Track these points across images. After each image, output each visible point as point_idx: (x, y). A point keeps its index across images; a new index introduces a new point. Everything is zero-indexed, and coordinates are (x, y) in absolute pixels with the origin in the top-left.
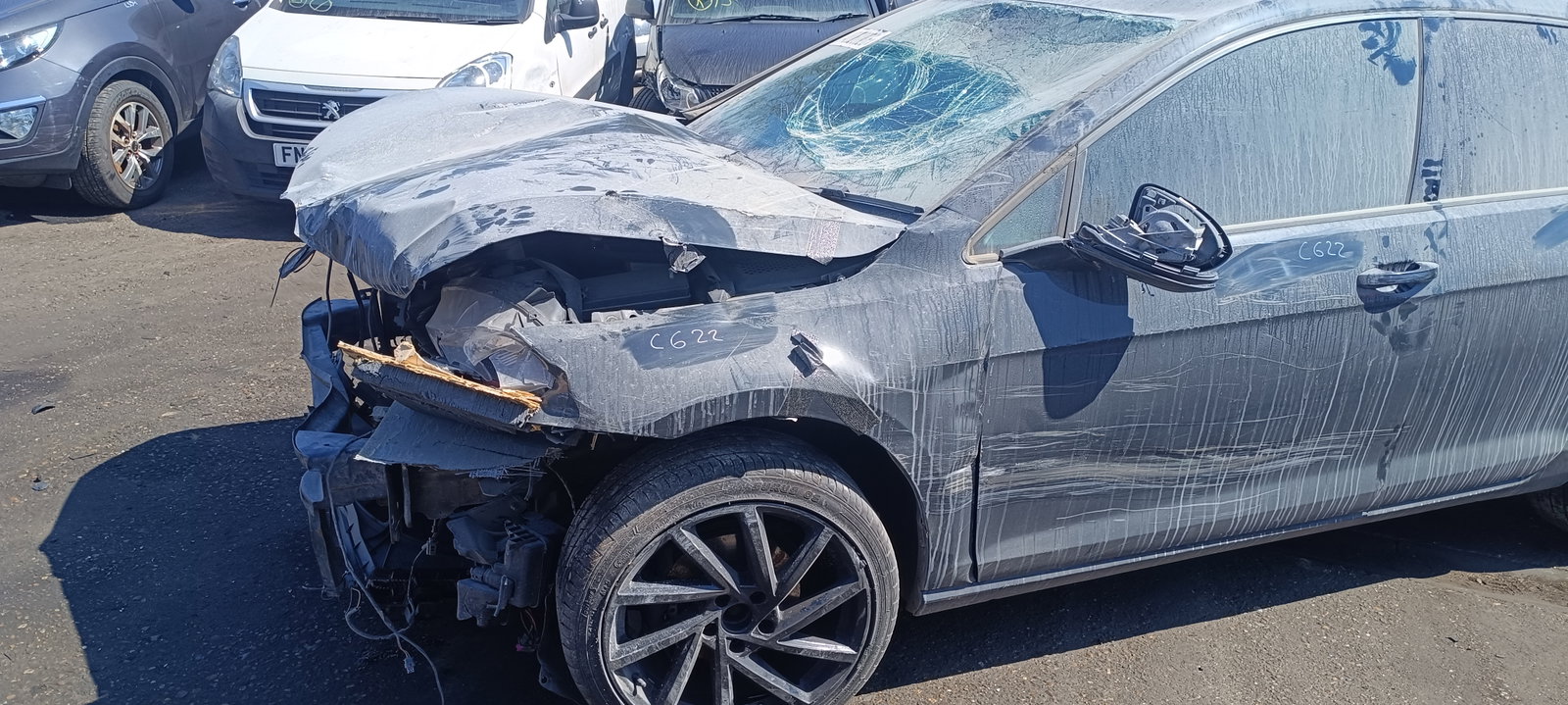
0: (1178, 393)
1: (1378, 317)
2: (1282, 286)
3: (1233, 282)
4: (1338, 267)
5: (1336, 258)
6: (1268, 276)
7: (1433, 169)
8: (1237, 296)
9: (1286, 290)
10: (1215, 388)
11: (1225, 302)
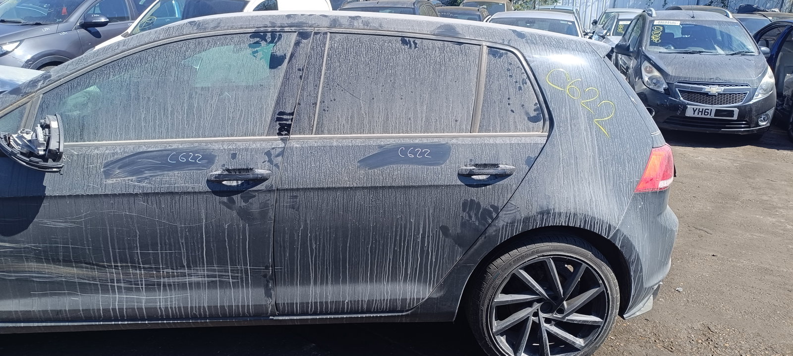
0: (86, 230)
1: (225, 199)
2: (151, 176)
3: (118, 171)
4: (194, 168)
5: (195, 163)
6: (143, 170)
7: (285, 117)
8: (118, 179)
9: (154, 179)
10: (111, 230)
11: (110, 181)
